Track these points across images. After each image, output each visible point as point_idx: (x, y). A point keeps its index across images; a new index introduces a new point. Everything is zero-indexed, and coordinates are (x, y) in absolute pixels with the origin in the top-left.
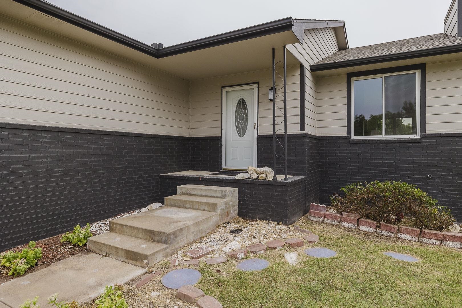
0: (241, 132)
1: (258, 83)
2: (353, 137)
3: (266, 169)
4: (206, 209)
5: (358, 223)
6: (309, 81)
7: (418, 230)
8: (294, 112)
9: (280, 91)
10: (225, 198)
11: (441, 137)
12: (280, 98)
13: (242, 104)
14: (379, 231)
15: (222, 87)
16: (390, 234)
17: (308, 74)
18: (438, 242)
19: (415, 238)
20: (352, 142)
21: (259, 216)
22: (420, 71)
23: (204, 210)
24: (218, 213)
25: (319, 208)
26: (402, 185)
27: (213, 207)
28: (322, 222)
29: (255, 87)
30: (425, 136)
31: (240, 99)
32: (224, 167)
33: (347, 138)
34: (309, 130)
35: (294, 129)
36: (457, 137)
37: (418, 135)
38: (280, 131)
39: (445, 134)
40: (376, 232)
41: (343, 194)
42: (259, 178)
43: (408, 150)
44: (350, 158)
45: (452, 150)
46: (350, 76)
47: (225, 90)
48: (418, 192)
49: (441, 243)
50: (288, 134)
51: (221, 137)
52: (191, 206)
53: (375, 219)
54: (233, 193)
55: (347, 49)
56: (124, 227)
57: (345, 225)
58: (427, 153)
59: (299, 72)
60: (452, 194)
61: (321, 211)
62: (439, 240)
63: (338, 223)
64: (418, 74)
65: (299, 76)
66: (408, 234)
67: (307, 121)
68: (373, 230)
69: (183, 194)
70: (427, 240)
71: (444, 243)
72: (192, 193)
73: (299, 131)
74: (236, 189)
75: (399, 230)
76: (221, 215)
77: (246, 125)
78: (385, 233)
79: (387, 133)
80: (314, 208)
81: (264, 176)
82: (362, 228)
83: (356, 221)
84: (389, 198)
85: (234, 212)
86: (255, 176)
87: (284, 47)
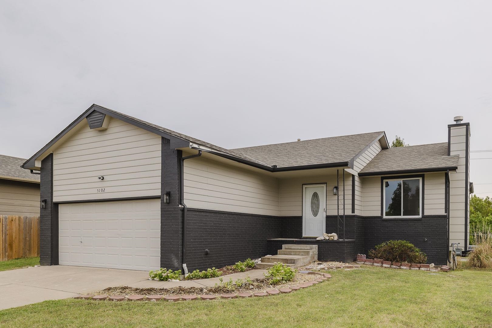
0: (315, 213)
1: (326, 183)
2: (385, 217)
3: (334, 234)
4: (303, 254)
5: (382, 263)
6: (357, 183)
7: (410, 264)
8: (349, 202)
9: (341, 188)
10: (312, 250)
11: (432, 217)
12: (341, 193)
13: (315, 195)
14: (392, 266)
15: (303, 185)
16: (397, 267)
17: (357, 178)
18: (418, 269)
19: (408, 268)
20: (384, 220)
21: (330, 259)
22: (421, 178)
23: (302, 255)
24: (310, 256)
25: (362, 257)
26: (404, 242)
27: (308, 253)
28: (364, 264)
29: (324, 186)
30: (424, 216)
31: (315, 193)
32: (304, 236)
33: (381, 218)
34: (357, 213)
35: (349, 212)
36: (439, 217)
37: (420, 216)
38: (341, 213)
39: (434, 215)
40: (391, 267)
41: (375, 249)
42: (330, 239)
43: (415, 224)
44: (383, 230)
45: (437, 224)
46: (382, 179)
47: (304, 186)
48: (410, 245)
49: (419, 269)
50: (345, 215)
51: (302, 216)
52: (295, 254)
53: (391, 261)
54: (315, 247)
55: (388, 149)
56: (271, 259)
57: (375, 264)
58: (424, 226)
59: (351, 179)
60: (437, 249)
61: (363, 258)
62: (418, 268)
63: (372, 264)
64: (421, 179)
65: (352, 181)
66: (405, 266)
67: (356, 207)
68: (389, 266)
69: (286, 249)
70: (413, 268)
71: (421, 269)
72: (292, 248)
73: (351, 213)
74: (317, 245)
75: (401, 265)
76: (311, 257)
77: (318, 208)
78: (395, 267)
79: (404, 215)
80: (360, 257)
81: (333, 238)
82: (384, 265)
83: (381, 262)
84: (396, 248)
85: (316, 258)
86: (327, 238)
87: (344, 170)
